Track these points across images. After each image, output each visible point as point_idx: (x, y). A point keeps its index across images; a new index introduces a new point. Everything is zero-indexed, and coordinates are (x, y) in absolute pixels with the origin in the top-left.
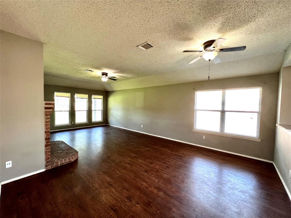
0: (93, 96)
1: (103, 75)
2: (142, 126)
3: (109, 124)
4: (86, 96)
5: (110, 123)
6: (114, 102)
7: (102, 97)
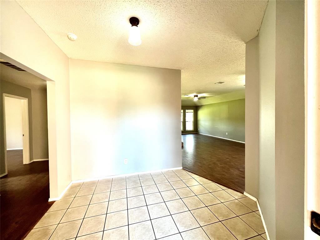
0: (187, 111)
1: (195, 97)
2: (227, 133)
3: (198, 132)
4: (182, 111)
5: (200, 132)
6: (202, 114)
7: (193, 111)
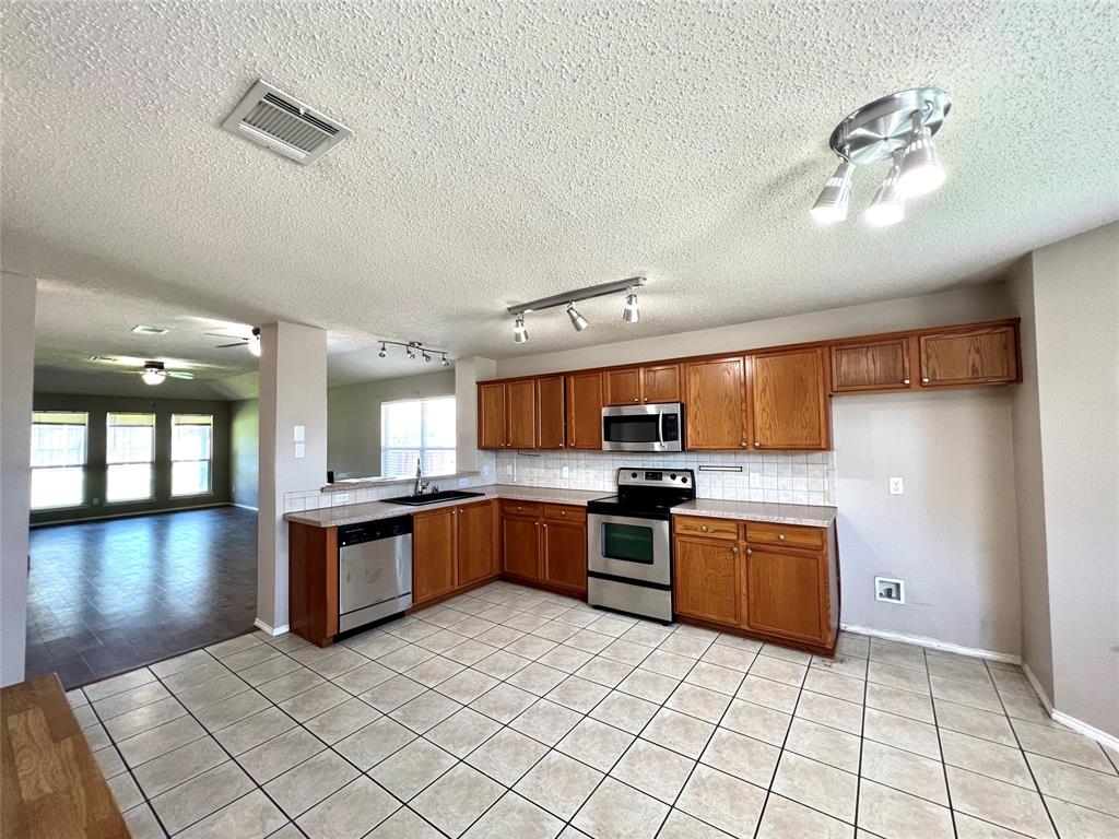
0: (175, 418)
1: (148, 367)
3: (233, 502)
4: (151, 419)
5: (236, 500)
7: (209, 419)
